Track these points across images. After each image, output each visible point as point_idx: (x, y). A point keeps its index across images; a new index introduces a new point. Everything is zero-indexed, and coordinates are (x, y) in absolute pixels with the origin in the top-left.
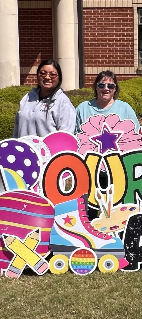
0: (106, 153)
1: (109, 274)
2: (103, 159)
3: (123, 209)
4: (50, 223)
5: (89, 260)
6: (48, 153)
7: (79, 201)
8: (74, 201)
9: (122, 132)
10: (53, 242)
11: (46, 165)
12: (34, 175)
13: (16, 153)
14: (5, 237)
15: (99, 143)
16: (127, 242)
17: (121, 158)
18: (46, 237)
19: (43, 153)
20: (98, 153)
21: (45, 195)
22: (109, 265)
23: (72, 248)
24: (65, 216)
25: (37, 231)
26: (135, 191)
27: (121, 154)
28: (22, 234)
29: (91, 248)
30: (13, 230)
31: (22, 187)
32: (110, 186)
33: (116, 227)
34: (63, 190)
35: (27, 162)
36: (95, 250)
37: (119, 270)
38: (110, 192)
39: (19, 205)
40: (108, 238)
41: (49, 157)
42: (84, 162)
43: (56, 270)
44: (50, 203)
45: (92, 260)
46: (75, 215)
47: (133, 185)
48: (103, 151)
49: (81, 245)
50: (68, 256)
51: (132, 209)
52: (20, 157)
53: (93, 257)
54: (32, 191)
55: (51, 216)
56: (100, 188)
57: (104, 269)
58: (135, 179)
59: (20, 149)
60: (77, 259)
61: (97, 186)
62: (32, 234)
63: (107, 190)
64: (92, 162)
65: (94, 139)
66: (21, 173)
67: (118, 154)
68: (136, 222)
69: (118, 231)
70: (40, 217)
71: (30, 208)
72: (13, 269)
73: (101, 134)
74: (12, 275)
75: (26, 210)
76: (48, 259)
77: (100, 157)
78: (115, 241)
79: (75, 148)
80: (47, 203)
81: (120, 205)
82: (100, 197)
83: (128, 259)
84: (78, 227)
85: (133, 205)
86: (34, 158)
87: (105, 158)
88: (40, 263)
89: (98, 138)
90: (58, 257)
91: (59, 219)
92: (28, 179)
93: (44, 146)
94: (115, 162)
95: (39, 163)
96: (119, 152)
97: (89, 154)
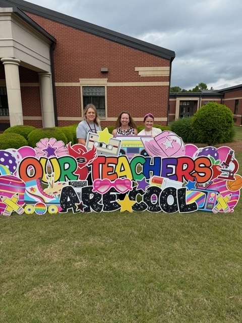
0: (50, 158)
1: (53, 214)
2: (48, 160)
3: (59, 184)
4: (24, 190)
5: (43, 208)
6: (20, 157)
7: (37, 181)
8: (35, 181)
9: (58, 148)
10: (26, 199)
11: (20, 163)
12: (14, 168)
13: (4, 157)
14: (2, 197)
15: (46, 153)
16: (61, 199)
17: (58, 160)
18: (22, 197)
19: (18, 157)
20: (46, 157)
21: (21, 178)
22: (53, 210)
23: (35, 202)
24: (31, 187)
25: (17, 194)
26: (65, 175)
27: (58, 158)
28: (10, 195)
29: (44, 202)
30: (5, 194)
31: (9, 173)
32: (52, 173)
33: (56, 192)
34: (29, 175)
35: (11, 162)
36: (46, 203)
37: (58, 213)
38: (53, 176)
39: (8, 182)
40: (52, 197)
41: (21, 159)
42: (39, 161)
43: (28, 212)
44: (23, 181)
45: (44, 208)
46: (36, 187)
47: (64, 173)
48: (48, 156)
49: (40, 201)
50: (33, 206)
51: (64, 184)
52: (7, 159)
53: (45, 206)
54: (14, 176)
55: (24, 188)
56: (48, 174)
57: (51, 212)
58: (65, 170)
59: (6, 155)
60: (38, 207)
61: (46, 173)
62: (15, 195)
63: (51, 175)
64: (43, 162)
65: (44, 150)
66: (7, 167)
67: (56, 158)
68: (66, 190)
69: (57, 194)
70: (19, 188)
71: (13, 183)
72: (6, 212)
73: (47, 148)
74: (6, 215)
75: (11, 184)
76: (24, 207)
77: (47, 159)
78: (55, 199)
79: (35, 155)
80: (21, 181)
81: (58, 182)
82: (48, 178)
83: (62, 207)
84: (38, 193)
85: (64, 182)
86: (14, 159)
87: (50, 159)
88: (20, 209)
89: (46, 150)
90: (29, 206)
91: (28, 189)
92: (12, 170)
93: (18, 154)
94: (54, 162)
95: (16, 162)
96: (56, 157)
97: (41, 158)
